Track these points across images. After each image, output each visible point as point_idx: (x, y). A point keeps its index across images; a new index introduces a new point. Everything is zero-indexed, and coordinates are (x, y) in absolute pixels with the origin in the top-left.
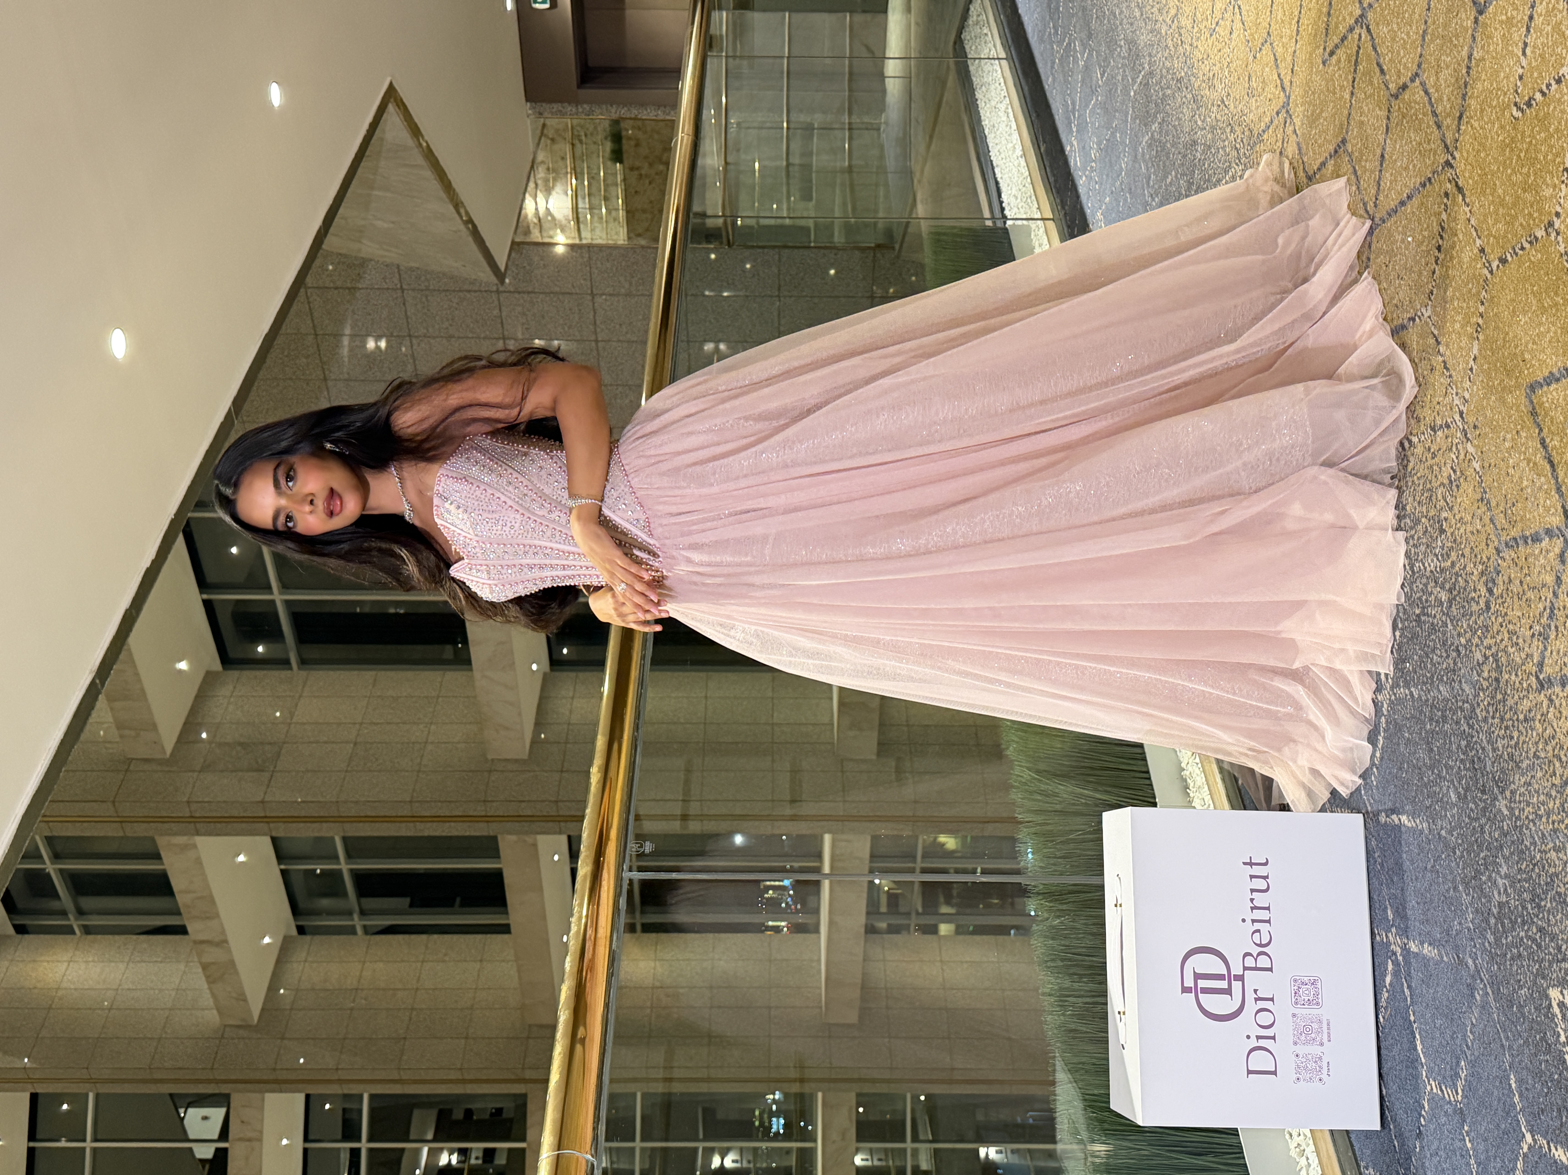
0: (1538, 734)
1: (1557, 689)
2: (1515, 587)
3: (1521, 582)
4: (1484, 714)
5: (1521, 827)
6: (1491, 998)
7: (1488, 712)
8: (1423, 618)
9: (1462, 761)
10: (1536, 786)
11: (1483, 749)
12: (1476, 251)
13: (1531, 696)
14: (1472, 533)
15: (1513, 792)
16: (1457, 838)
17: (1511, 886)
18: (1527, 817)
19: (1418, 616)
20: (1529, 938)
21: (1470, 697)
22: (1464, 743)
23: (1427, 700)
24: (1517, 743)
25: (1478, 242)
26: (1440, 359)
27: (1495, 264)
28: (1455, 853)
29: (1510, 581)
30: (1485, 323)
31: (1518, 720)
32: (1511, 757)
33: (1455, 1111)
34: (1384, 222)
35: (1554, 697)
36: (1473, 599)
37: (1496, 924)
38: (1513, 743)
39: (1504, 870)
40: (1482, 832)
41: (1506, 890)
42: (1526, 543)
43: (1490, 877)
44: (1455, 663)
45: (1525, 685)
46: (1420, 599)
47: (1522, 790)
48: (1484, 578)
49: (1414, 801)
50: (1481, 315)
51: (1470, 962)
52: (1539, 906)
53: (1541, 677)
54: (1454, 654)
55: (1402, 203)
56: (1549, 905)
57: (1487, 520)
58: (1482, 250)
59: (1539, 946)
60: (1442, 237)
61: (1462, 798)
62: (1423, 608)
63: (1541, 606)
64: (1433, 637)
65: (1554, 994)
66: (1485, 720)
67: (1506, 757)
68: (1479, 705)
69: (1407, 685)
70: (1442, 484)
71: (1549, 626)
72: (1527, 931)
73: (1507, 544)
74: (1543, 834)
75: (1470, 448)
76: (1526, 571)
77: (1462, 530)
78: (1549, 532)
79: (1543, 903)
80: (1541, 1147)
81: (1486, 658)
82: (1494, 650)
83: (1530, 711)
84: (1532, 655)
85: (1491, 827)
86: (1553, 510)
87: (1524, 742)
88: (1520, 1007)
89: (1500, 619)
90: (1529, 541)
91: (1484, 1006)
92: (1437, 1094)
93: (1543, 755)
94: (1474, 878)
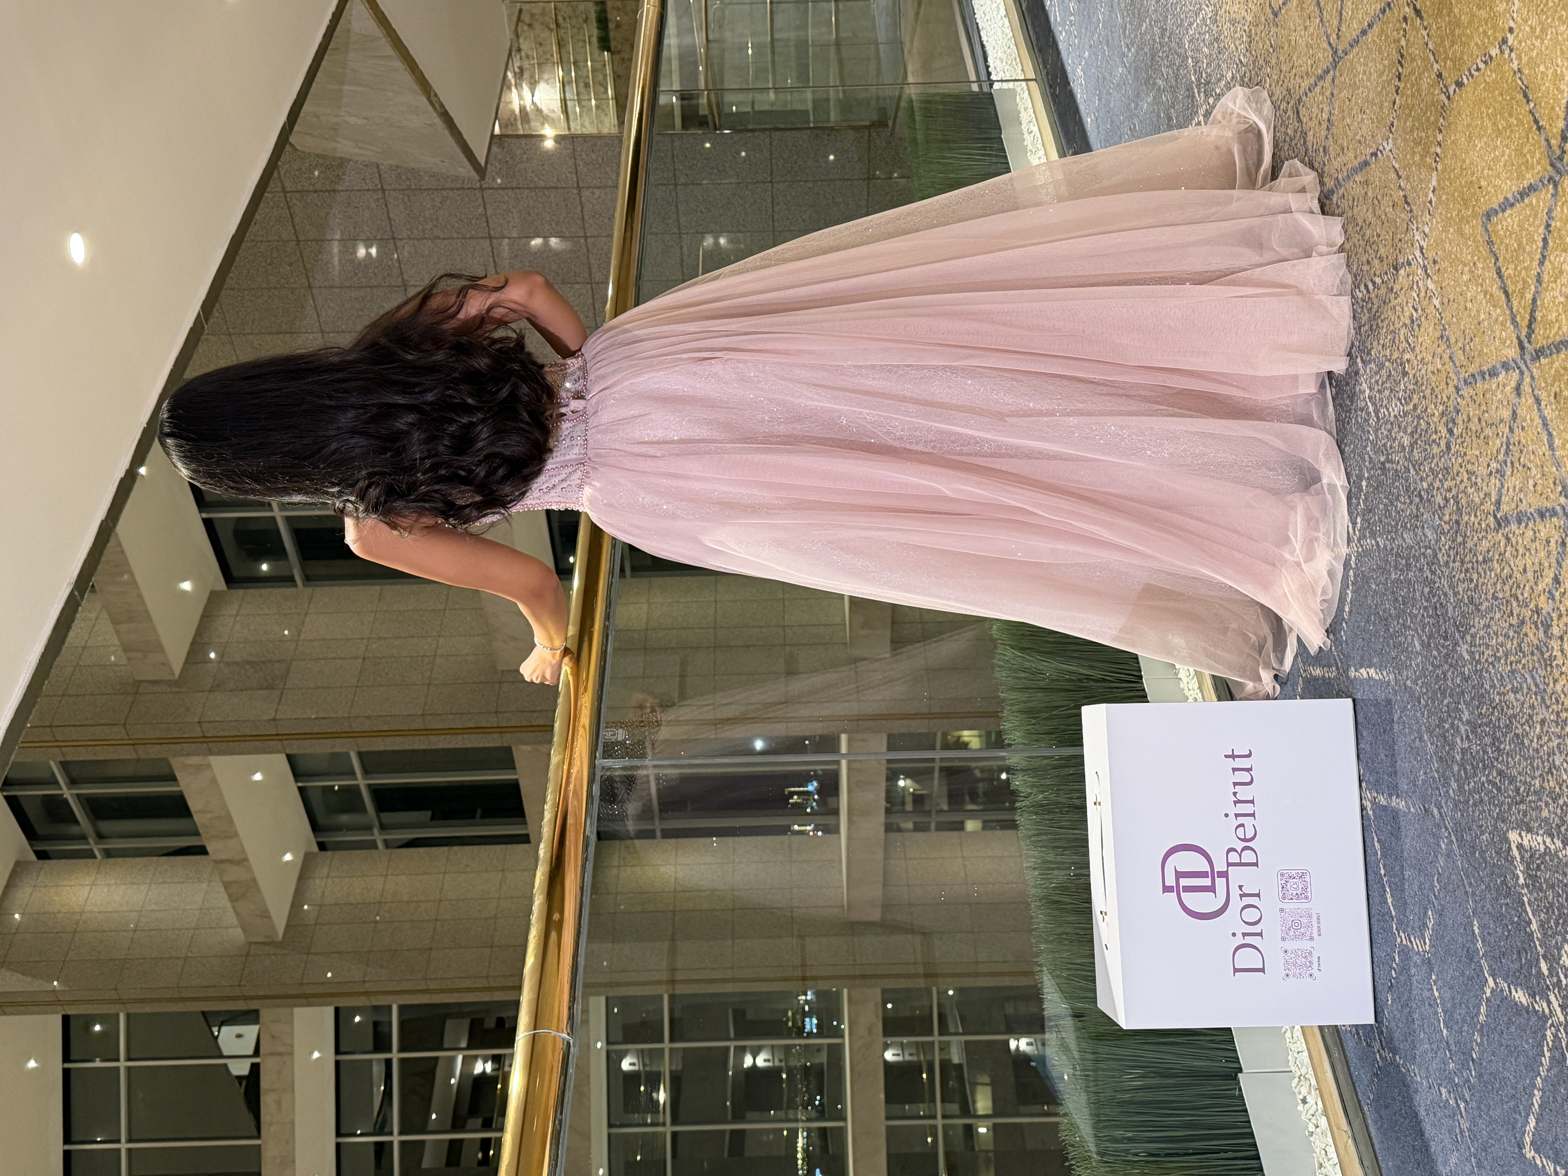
0: (1496, 575)
1: (1514, 527)
2: (1474, 426)
3: (1479, 419)
4: (1445, 558)
5: (1481, 670)
6: (1455, 846)
7: (1449, 556)
8: (1387, 465)
9: (1425, 608)
10: (1495, 628)
11: (1445, 595)
12: (1434, 76)
13: (1489, 537)
14: (1433, 373)
15: (1473, 636)
16: (1421, 687)
17: (1472, 732)
18: (1487, 660)
19: (1382, 463)
20: (1489, 782)
21: (1433, 542)
22: (1427, 590)
23: (1392, 549)
24: (1477, 586)
25: (1436, 66)
26: (1401, 193)
27: (1451, 90)
28: (1420, 703)
29: (1469, 419)
30: (1443, 152)
31: (1477, 561)
32: (1471, 600)
33: (1423, 961)
34: (1346, 54)
35: (1511, 535)
36: (1434, 441)
37: (1459, 771)
38: (1472, 585)
39: (1466, 716)
40: (1445, 679)
41: (1467, 736)
42: (1484, 378)
43: (1452, 724)
44: (1418, 509)
45: (1483, 525)
46: (1385, 445)
47: (1482, 633)
48: (1445, 419)
49: (1381, 653)
50: (1439, 144)
51: (1436, 811)
52: (1498, 749)
53: (1499, 516)
54: (1417, 500)
55: (1364, 33)
56: (1508, 747)
57: (1446, 357)
58: (1440, 75)
59: (1499, 789)
60: (1402, 66)
61: (1426, 646)
62: (1388, 454)
63: (1498, 442)
64: (1397, 484)
65: (1513, 836)
66: (1447, 563)
67: (1466, 601)
68: (1440, 550)
69: (1373, 535)
70: (1405, 325)
71: (1505, 462)
72: (1488, 776)
73: (1465, 381)
74: (1502, 676)
75: (1431, 286)
76: (1483, 407)
77: (1423, 372)
78: (1505, 366)
79: (1502, 746)
80: (1502, 990)
81: (1447, 500)
82: (1454, 492)
83: (1488, 551)
84: (1490, 494)
85: (1453, 673)
86: (1508, 342)
87: (1483, 584)
88: (1482, 852)
89: (1460, 460)
90: (1487, 377)
91: (1449, 855)
92: (1407, 946)
93: (1501, 596)
94: (1438, 726)
